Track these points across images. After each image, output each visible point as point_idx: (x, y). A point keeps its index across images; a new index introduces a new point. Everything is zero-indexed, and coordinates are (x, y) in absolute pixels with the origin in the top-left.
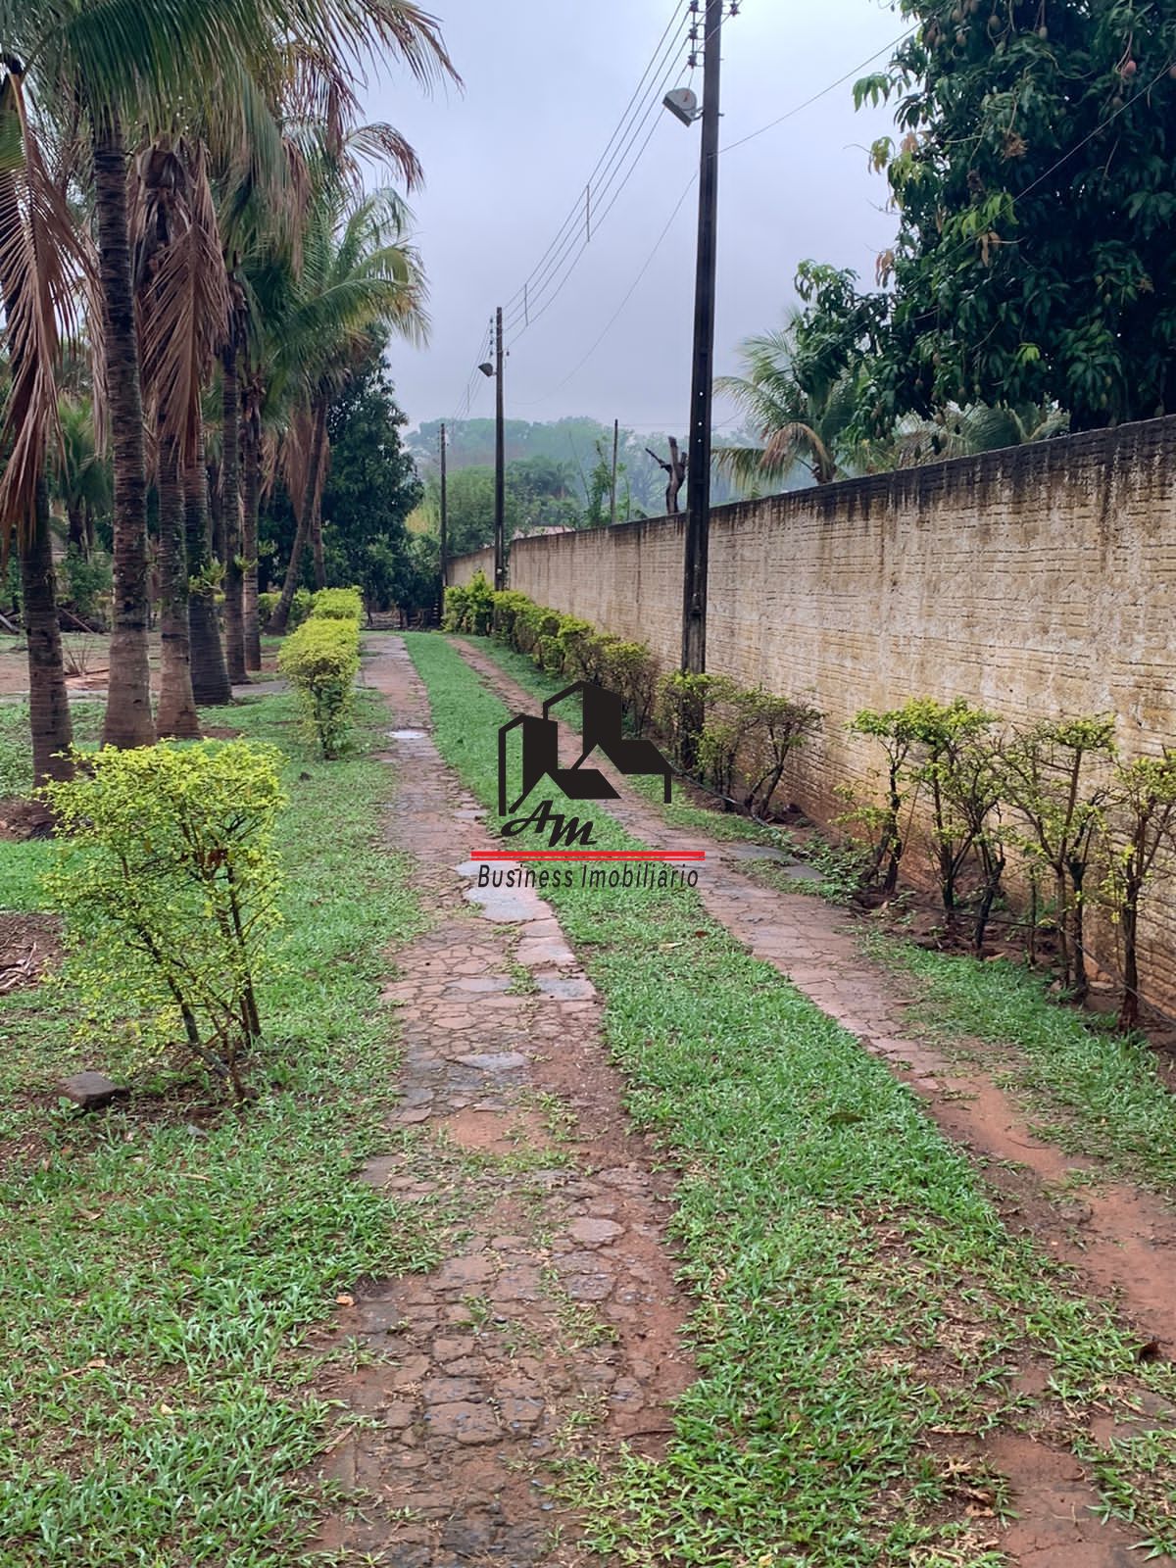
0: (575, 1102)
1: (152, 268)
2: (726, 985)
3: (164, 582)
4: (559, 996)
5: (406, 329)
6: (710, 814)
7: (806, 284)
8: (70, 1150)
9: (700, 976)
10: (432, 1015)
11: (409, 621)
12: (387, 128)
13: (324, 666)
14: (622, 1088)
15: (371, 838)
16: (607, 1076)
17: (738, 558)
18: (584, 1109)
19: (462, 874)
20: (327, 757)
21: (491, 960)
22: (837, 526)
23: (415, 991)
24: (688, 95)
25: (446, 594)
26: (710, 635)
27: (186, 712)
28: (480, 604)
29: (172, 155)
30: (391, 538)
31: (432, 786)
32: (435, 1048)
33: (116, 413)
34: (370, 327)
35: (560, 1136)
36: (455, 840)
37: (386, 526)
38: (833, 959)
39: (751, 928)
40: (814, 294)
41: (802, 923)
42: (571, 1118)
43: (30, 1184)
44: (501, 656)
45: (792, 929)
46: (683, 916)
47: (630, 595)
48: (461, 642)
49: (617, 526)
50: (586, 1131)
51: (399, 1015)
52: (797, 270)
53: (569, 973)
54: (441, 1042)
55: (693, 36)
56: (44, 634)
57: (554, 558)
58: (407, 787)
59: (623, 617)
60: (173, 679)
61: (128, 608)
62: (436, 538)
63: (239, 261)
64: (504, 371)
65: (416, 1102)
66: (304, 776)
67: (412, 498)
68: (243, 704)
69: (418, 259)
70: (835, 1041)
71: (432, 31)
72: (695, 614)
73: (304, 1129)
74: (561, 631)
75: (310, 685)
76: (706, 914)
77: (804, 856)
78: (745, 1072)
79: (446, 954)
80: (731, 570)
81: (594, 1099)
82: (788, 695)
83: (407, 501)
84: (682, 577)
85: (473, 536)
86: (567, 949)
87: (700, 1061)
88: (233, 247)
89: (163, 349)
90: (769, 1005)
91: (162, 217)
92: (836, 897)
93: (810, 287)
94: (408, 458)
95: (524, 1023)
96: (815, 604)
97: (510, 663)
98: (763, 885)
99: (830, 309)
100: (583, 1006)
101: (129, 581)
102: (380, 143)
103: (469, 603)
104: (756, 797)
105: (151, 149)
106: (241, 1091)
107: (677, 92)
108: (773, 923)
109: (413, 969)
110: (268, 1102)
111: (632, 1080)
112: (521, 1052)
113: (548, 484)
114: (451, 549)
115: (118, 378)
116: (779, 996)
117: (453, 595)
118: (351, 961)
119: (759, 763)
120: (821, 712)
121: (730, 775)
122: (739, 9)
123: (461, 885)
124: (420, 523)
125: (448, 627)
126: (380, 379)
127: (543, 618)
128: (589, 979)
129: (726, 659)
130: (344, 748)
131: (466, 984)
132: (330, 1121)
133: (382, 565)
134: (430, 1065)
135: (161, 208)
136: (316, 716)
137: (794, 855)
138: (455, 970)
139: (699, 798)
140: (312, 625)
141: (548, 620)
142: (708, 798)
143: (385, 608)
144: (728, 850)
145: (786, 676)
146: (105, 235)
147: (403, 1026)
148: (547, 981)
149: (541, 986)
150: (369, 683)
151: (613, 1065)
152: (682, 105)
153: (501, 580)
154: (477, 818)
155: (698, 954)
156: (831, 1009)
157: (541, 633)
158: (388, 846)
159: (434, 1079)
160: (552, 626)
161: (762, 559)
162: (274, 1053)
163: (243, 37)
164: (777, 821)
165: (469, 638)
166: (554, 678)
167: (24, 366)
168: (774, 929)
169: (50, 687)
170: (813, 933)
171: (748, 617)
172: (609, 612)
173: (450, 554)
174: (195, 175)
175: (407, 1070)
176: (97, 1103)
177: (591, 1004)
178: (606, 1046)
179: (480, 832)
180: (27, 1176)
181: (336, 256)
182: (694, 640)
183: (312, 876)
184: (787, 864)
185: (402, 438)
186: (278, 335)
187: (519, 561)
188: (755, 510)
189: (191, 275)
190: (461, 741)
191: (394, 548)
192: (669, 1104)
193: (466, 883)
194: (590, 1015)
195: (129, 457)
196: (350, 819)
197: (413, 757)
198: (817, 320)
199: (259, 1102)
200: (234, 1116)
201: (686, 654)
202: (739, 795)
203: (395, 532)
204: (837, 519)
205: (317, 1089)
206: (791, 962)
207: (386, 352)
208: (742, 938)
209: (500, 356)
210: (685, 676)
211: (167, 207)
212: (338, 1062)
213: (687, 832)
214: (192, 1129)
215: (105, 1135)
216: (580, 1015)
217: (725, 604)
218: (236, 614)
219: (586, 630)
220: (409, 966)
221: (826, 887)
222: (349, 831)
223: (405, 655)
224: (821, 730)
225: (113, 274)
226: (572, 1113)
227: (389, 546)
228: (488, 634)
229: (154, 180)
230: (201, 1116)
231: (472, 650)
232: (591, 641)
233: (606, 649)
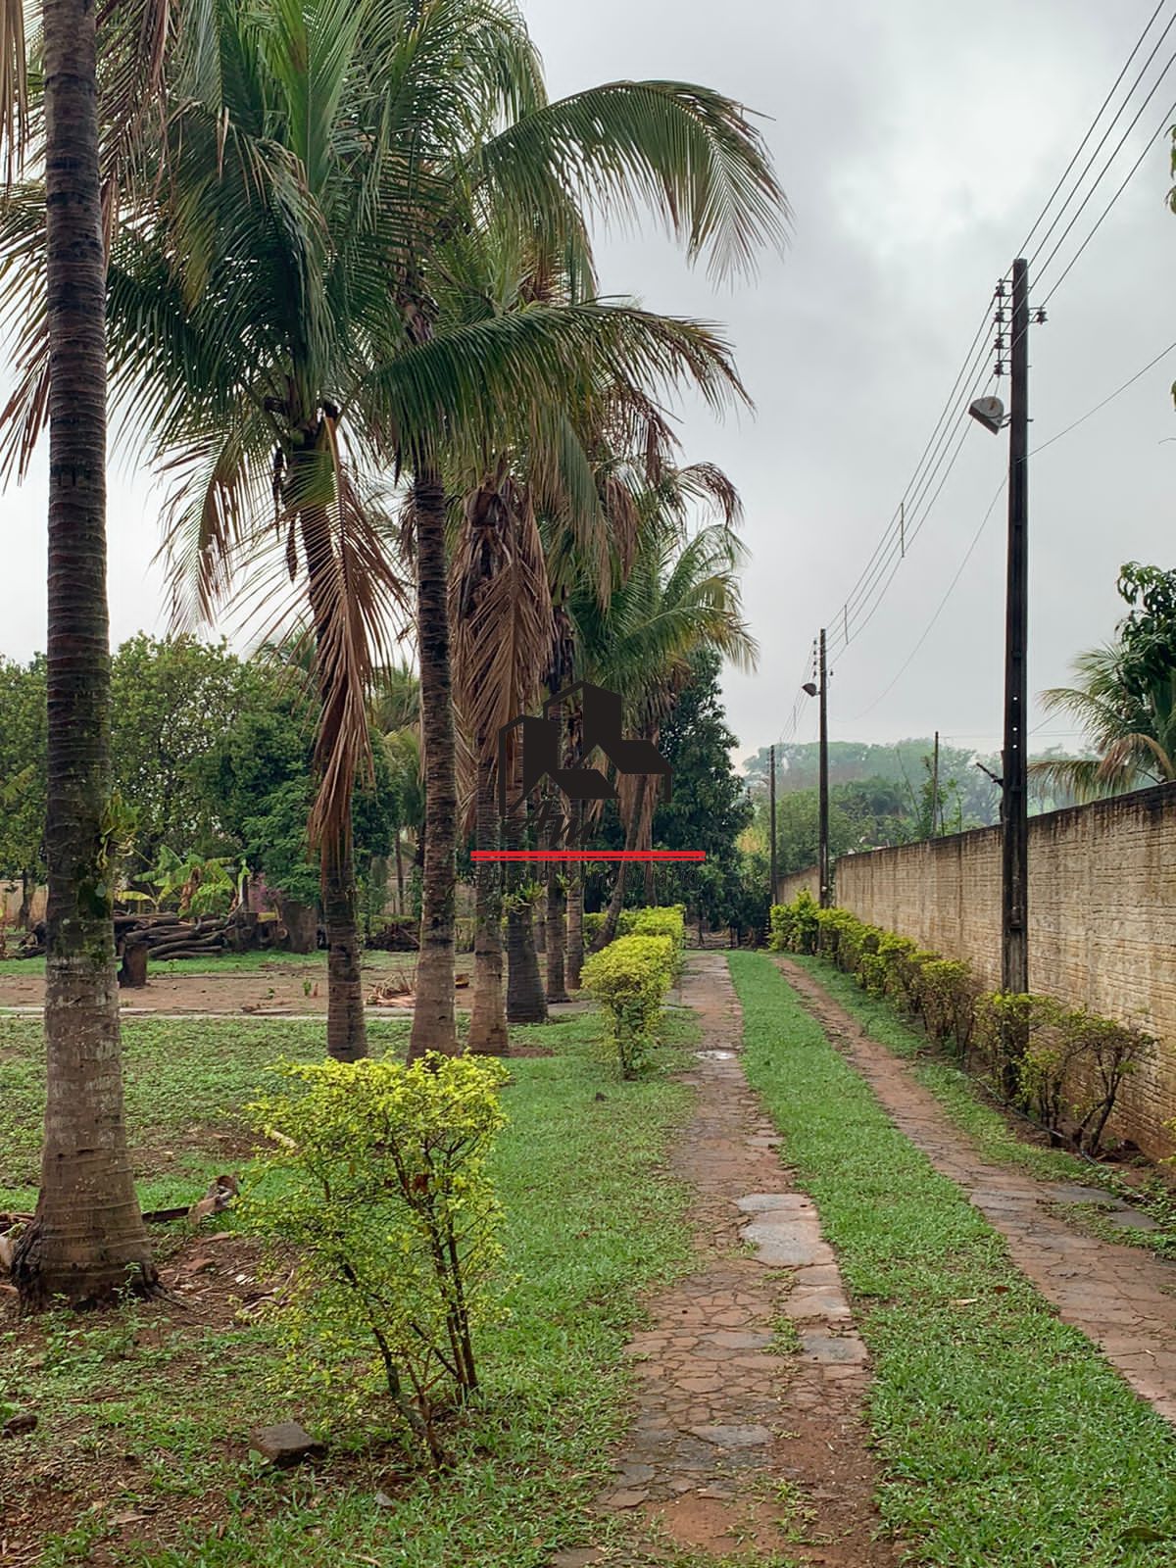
0: (816, 1494)
1: (476, 600)
2: (1019, 1353)
3: (479, 899)
4: (825, 1357)
5: (735, 656)
6: (1029, 1149)
7: (1130, 587)
8: (251, 1514)
9: (992, 1340)
10: (676, 1374)
11: (740, 941)
12: (711, 467)
13: (624, 982)
14: (876, 1478)
15: (654, 1165)
16: (863, 1461)
17: (1061, 869)
18: (828, 1502)
19: (743, 1209)
20: (627, 1078)
21: (755, 1310)
22: (1164, 832)
23: (665, 1343)
24: (994, 403)
25: (772, 913)
26: (1034, 952)
27: (498, 1030)
28: (805, 923)
29: (496, 495)
30: (721, 858)
31: (731, 1112)
32: (669, 1414)
33: (429, 735)
34: (702, 655)
35: (792, 1536)
36: (743, 1170)
37: (716, 846)
38: (1157, 1325)
39: (1063, 1283)
40: (1140, 596)
41: (1124, 1280)
42: (810, 1513)
43: (199, 1552)
44: (824, 976)
45: (1111, 1288)
46: (983, 1267)
47: (952, 910)
48: (786, 962)
49: (937, 840)
50: (825, 1533)
51: (642, 1371)
52: (1120, 574)
53: (840, 1329)
54: (678, 1408)
55: (999, 345)
56: (343, 949)
57: (877, 874)
58: (705, 1111)
59: (946, 934)
60: (484, 996)
61: (436, 924)
62: (766, 856)
63: (567, 594)
64: (828, 691)
65: (635, 1480)
66: (600, 1097)
67: (742, 818)
68: (558, 1022)
69: (736, 588)
70: (1143, 1432)
71: (726, 357)
72: (1015, 928)
73: (498, 1507)
74: (880, 950)
75: (611, 1001)
76: (1011, 1265)
77: (1137, 1200)
78: (1026, 1466)
79: (707, 1301)
80: (1054, 882)
81: (841, 1490)
82: (1119, 1017)
83: (740, 820)
84: (1000, 888)
85: (805, 855)
86: (842, 1300)
87: (973, 1450)
88: (560, 583)
89: (483, 676)
90: (1069, 1380)
91: (487, 553)
92: (1169, 1250)
93: (1135, 590)
94: (741, 781)
95: (777, 1388)
96: (1144, 917)
97: (833, 982)
98: (1082, 1233)
99: (1158, 610)
100: (849, 1371)
101: (437, 898)
102: (704, 482)
103: (793, 921)
104: (1086, 1131)
105: (477, 491)
106: (438, 1456)
107: (983, 400)
108: (1088, 1278)
109: (668, 1318)
110: (466, 1470)
111: (889, 1469)
112: (766, 1426)
113: (884, 803)
114: (783, 868)
115: (433, 703)
116: (1084, 1370)
117: (778, 913)
118: (602, 1304)
119: (1091, 1093)
120: (1154, 1036)
121: (1056, 1105)
122: (1047, 316)
123: (739, 1221)
124: (751, 842)
125: (774, 946)
126: (712, 704)
127: (864, 936)
128: (862, 1338)
129: (1053, 978)
130: (645, 1069)
131: (722, 1339)
132: (530, 1499)
133: (711, 884)
134: (659, 1434)
135: (485, 545)
136: (617, 1034)
137: (1126, 1198)
138: (714, 1320)
139: (1023, 1131)
140: (622, 943)
141: (870, 937)
142: (1033, 1131)
143: (715, 928)
144: (1047, 1191)
145: (1116, 997)
146: (424, 568)
147: (638, 1385)
148: (813, 1338)
149: (805, 1345)
150: (685, 1002)
151: (871, 1449)
152: (988, 413)
153: (826, 898)
154: (770, 1147)
155: (994, 1314)
156: (1145, 1388)
157: (862, 952)
158: (671, 1174)
159: (661, 1454)
160: (872, 944)
161: (1087, 870)
162: (489, 1411)
163: (545, 376)
164: (1109, 1159)
165: (794, 956)
166: (877, 999)
167: (334, 692)
168: (1088, 1287)
169: (346, 1002)
170: (1137, 1292)
171: (1075, 933)
172: (932, 929)
173: (780, 873)
174: (521, 515)
175: (631, 1440)
176: (288, 1460)
177: (860, 1370)
178: (866, 1424)
179: (771, 1161)
180: (199, 1542)
181: (664, 587)
182: (1015, 956)
183: (585, 1205)
184: (1113, 1210)
185: (732, 761)
186: (603, 664)
187: (844, 879)
188: (1077, 818)
189: (512, 606)
190: (768, 1063)
191: (724, 868)
192: (927, 1503)
193: (746, 1218)
194: (857, 1383)
195: (441, 777)
196: (636, 1143)
197: (716, 1079)
198: (1145, 622)
199: (456, 1470)
200: (427, 1486)
201: (1006, 971)
202: (1069, 1128)
203: (725, 851)
204: (1165, 824)
205: (526, 1457)
206: (1105, 1328)
207: (718, 679)
208: (1051, 1297)
209: (823, 675)
210: (1004, 996)
211: (492, 544)
212: (557, 1427)
213: (1002, 1169)
214: (381, 1498)
215: (291, 1499)
216: (845, 1383)
217: (1050, 919)
218: (558, 932)
219: (908, 948)
220: (664, 1313)
221: (1157, 1238)
222: (632, 1157)
223: (725, 973)
224: (1154, 1057)
225: (430, 604)
226: (812, 1507)
227: (719, 866)
228: (813, 953)
229: (480, 519)
230: (396, 1482)
231: (796, 969)
232: (911, 958)
233: (924, 967)
